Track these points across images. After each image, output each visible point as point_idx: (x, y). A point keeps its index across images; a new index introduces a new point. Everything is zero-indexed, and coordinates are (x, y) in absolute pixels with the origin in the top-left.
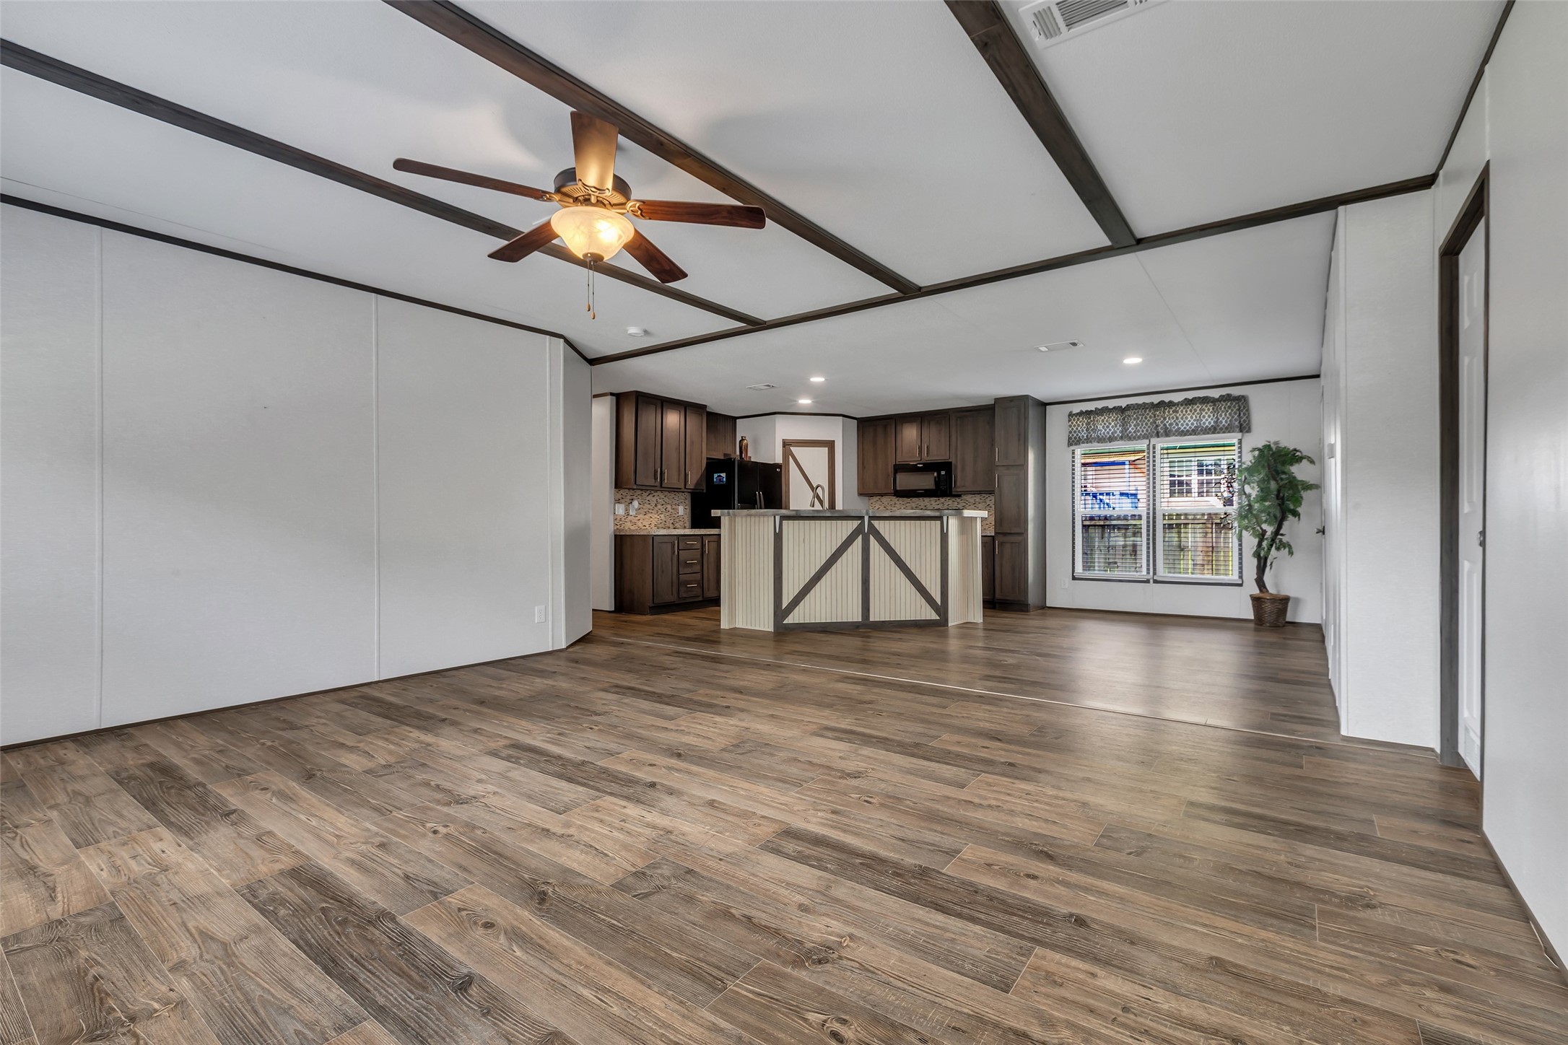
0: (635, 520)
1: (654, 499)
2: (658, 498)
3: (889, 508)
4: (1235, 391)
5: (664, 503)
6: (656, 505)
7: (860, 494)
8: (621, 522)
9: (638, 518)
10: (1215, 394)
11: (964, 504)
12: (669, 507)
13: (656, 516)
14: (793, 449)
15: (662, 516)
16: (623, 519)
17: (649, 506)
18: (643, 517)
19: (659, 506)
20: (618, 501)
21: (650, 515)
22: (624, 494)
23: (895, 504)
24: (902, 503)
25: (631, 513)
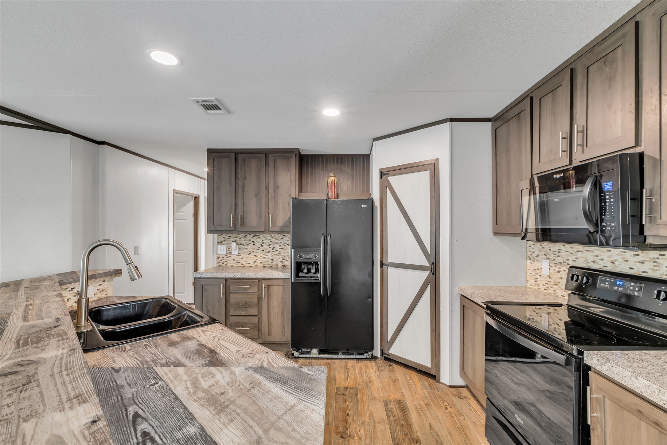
0: (238, 258)
1: (260, 241)
2: (264, 239)
3: (552, 257)
5: (271, 243)
6: (262, 245)
7: (496, 234)
8: (223, 261)
9: (241, 257)
12: (277, 247)
13: (262, 255)
14: (391, 179)
15: (269, 255)
16: (225, 258)
17: (253, 246)
18: (247, 256)
19: (265, 246)
20: (221, 243)
21: (255, 254)
22: (227, 237)
25: (233, 253)
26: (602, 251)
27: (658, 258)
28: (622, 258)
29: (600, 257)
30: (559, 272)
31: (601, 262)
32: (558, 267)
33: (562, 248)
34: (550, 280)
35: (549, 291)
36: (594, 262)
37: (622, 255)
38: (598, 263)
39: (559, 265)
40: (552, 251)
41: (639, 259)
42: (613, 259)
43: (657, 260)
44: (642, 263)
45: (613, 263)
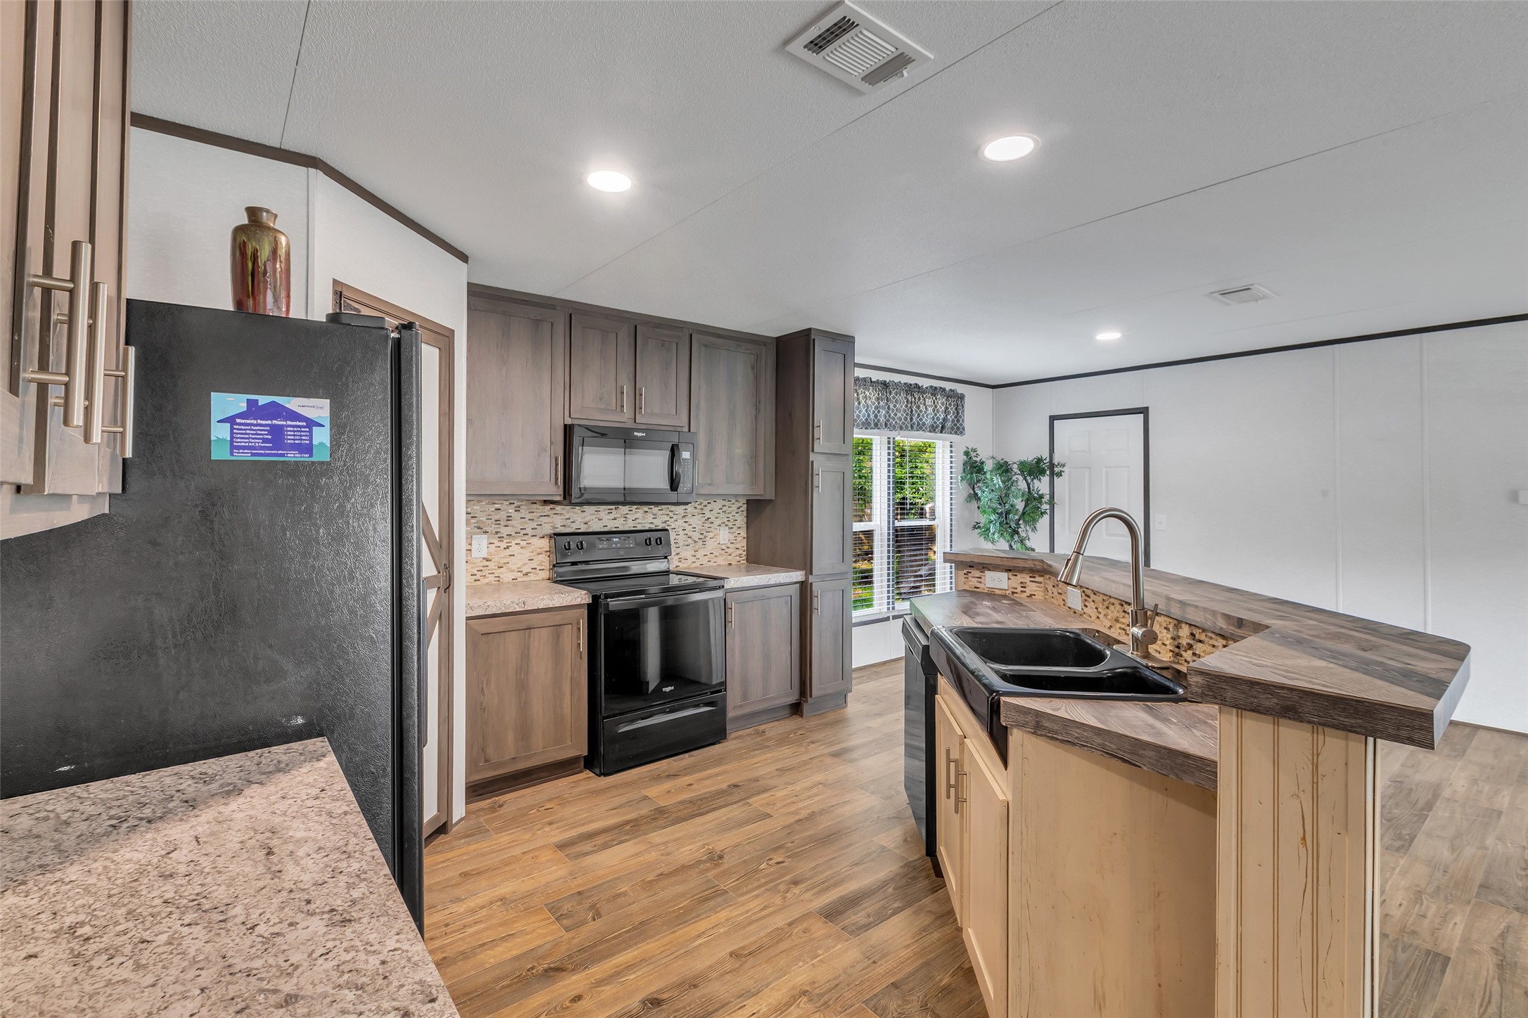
3: (493, 529)
4: (960, 388)
10: (948, 386)
11: (668, 518)
23: (509, 518)
24: (529, 516)
26: (575, 513)
27: (627, 514)
28: (596, 518)
29: (571, 520)
30: (508, 547)
31: (573, 525)
32: (505, 541)
33: (514, 514)
34: (487, 563)
35: (486, 581)
36: (564, 526)
37: (597, 514)
38: (569, 527)
39: (507, 539)
40: (493, 520)
41: (612, 516)
42: (587, 519)
43: (627, 516)
44: (615, 519)
45: (587, 523)
